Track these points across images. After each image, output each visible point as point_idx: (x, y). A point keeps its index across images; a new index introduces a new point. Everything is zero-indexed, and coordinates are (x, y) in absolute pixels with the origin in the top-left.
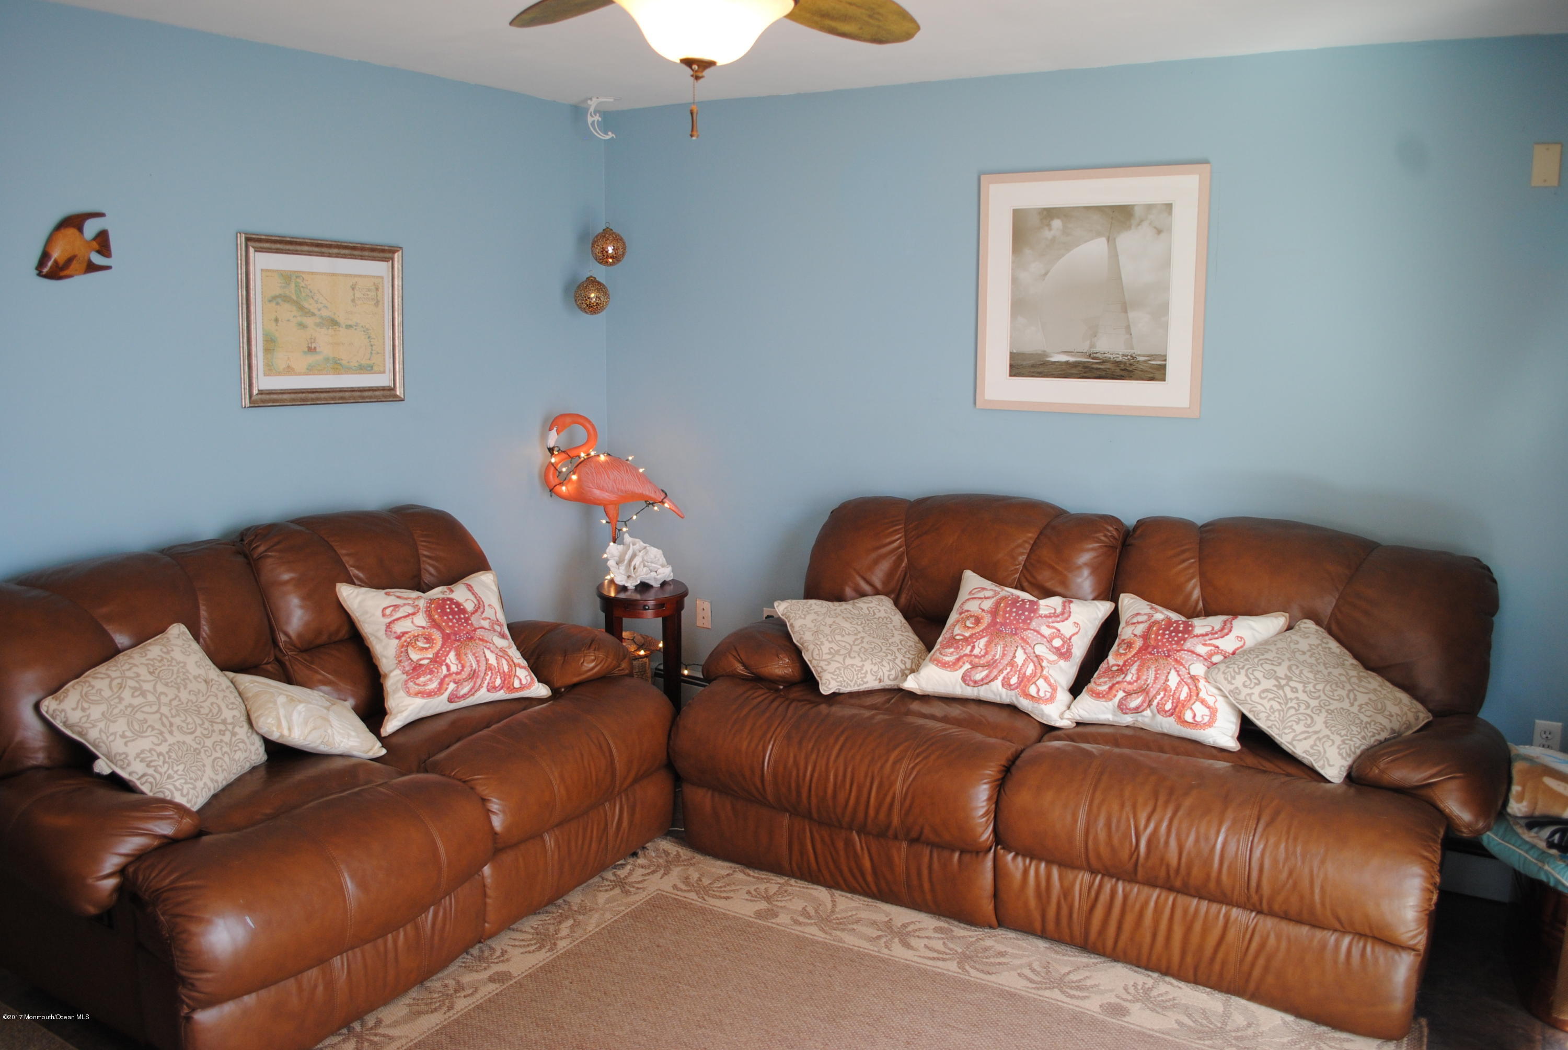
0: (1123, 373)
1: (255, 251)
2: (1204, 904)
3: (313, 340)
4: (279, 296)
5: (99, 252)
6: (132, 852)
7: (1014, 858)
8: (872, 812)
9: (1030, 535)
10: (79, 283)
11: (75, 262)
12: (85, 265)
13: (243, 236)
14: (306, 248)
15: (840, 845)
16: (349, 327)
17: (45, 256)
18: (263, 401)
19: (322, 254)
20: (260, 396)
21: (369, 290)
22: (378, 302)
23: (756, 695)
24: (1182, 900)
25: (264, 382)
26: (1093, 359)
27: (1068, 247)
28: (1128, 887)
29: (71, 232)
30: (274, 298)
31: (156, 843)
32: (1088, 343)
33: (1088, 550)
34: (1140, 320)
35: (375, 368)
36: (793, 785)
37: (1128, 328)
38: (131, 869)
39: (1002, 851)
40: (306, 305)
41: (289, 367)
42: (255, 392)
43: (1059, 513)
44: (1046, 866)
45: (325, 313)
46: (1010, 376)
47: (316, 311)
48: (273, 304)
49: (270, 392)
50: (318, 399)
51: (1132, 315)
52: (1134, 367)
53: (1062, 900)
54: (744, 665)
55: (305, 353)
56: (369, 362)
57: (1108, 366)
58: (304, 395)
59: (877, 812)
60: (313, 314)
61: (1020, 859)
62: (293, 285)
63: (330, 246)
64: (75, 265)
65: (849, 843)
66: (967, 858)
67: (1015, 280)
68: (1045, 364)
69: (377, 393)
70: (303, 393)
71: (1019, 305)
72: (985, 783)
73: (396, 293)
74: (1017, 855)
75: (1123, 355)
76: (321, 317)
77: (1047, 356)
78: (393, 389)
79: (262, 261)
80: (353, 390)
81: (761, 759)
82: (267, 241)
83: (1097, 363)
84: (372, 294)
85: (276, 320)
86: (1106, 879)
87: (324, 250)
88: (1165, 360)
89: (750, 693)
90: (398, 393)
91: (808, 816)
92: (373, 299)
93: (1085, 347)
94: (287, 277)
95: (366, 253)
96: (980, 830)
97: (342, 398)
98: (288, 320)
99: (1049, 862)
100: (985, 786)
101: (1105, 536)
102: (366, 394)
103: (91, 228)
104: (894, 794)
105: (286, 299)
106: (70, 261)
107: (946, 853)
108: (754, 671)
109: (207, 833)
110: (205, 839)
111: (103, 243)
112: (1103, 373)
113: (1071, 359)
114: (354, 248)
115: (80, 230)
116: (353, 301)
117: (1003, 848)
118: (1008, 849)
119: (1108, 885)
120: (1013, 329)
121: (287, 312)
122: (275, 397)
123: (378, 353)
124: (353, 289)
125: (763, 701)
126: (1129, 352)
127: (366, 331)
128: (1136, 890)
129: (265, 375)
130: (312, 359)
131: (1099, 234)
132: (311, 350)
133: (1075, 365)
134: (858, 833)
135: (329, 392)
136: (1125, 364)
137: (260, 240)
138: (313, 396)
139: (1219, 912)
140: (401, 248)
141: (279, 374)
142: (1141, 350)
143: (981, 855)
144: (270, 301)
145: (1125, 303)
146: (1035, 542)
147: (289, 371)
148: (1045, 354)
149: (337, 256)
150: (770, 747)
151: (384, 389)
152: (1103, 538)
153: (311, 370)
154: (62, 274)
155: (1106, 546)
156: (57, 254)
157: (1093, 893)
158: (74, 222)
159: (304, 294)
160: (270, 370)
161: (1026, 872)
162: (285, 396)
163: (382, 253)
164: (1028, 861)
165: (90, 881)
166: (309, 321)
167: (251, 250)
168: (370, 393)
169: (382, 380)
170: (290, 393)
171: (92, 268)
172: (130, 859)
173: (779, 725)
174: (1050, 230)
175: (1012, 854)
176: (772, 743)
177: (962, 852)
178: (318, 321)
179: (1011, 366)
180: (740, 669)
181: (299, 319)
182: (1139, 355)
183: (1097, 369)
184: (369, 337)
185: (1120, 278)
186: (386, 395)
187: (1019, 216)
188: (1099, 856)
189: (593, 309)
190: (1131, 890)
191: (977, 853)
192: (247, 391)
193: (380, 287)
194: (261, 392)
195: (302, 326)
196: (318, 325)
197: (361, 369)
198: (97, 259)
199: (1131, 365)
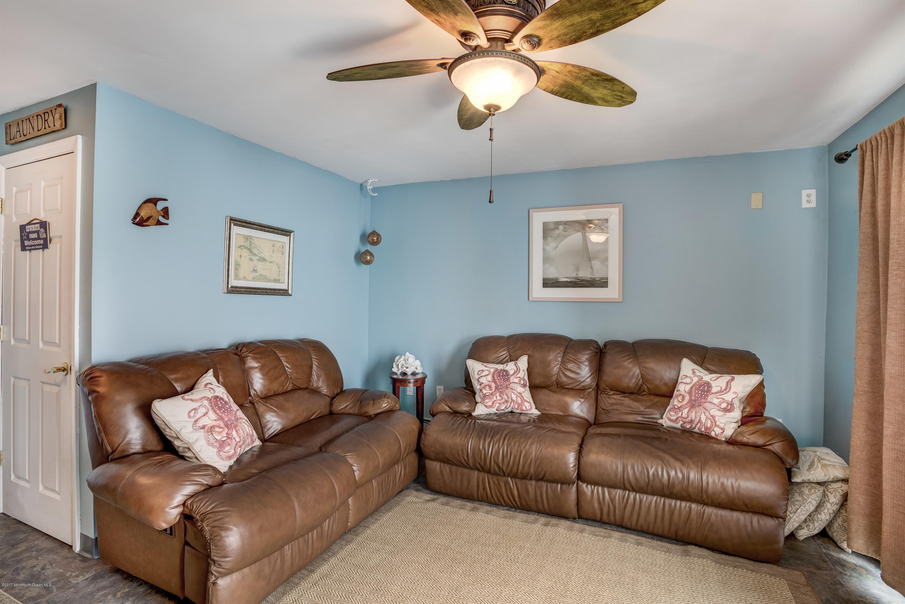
0: (590, 285)
1: (234, 225)
2: (678, 503)
3: (256, 266)
4: (242, 246)
5: (163, 216)
6: (189, 494)
7: (587, 486)
8: (520, 467)
9: (562, 349)
10: (152, 230)
11: (151, 219)
12: (156, 221)
13: (229, 217)
14: (255, 226)
15: (502, 485)
16: (271, 262)
17: (137, 214)
18: (233, 291)
19: (261, 230)
20: (231, 289)
21: (280, 248)
22: (283, 253)
23: (458, 419)
24: (668, 501)
25: (234, 283)
26: (577, 279)
27: (566, 237)
28: (642, 496)
29: (151, 205)
30: (240, 246)
31: (203, 488)
32: (575, 273)
33: (586, 354)
34: (596, 264)
35: (281, 281)
36: (483, 457)
37: (592, 267)
38: (189, 502)
39: (581, 483)
40: (254, 251)
41: (245, 277)
42: (230, 287)
43: (571, 340)
44: (602, 489)
45: (261, 255)
46: (543, 287)
47: (257, 254)
48: (240, 249)
49: (236, 287)
50: (256, 292)
51: (593, 262)
52: (594, 282)
53: (611, 504)
54: (449, 407)
55: (252, 272)
56: (278, 278)
57: (584, 282)
58: (250, 290)
59: (523, 467)
60: (256, 255)
61: (589, 486)
62: (248, 242)
63: (265, 227)
64: (151, 221)
65: (506, 483)
66: (564, 486)
67: (544, 250)
68: (558, 282)
69: (281, 292)
70: (250, 289)
71: (546, 259)
72: (573, 452)
73: (291, 250)
74: (588, 484)
75: (590, 278)
76: (260, 257)
77: (559, 279)
78: (288, 290)
79: (236, 230)
80: (271, 289)
81: (467, 447)
82: (239, 221)
83: (579, 281)
84: (281, 249)
85: (241, 256)
86: (631, 493)
87: (262, 228)
88: (608, 279)
89: (455, 418)
90: (289, 292)
91: (489, 472)
92: (281, 252)
93: (574, 275)
94: (247, 238)
95: (280, 232)
96: (572, 473)
97: (266, 292)
98: (246, 257)
99: (603, 486)
100: (573, 453)
101: (594, 348)
102: (276, 291)
103: (161, 205)
104: (532, 457)
105: (245, 247)
106: (149, 218)
107: (554, 485)
108: (455, 409)
109: (225, 484)
110: (225, 486)
111: (166, 212)
112: (582, 285)
113: (569, 280)
114: (275, 229)
115: (156, 205)
116: (273, 251)
117: (581, 481)
118: (583, 481)
119: (632, 495)
120: (544, 269)
121: (245, 253)
122: (238, 289)
123: (282, 275)
124: (273, 246)
125: (462, 421)
126: (592, 276)
127: (278, 265)
128: (645, 497)
129: (234, 279)
130: (255, 274)
131: (578, 231)
132: (255, 271)
133: (570, 282)
134: (511, 478)
135: (261, 289)
136: (591, 281)
137: (236, 221)
138: (254, 290)
139: (686, 505)
140: (294, 231)
141: (240, 280)
142: (597, 275)
143: (571, 486)
144: (238, 247)
145: (590, 258)
146: (565, 351)
147: (245, 278)
148: (557, 279)
149: (268, 231)
150: (471, 441)
151: (283, 290)
152: (593, 349)
153: (254, 279)
154: (145, 224)
155: (595, 352)
156: (144, 214)
157: (625, 500)
158: (154, 201)
159: (253, 246)
160: (237, 277)
161: (592, 492)
162: (242, 290)
163: (286, 233)
164: (593, 487)
165: (167, 510)
166: (255, 258)
167: (232, 224)
168: (278, 291)
169: (284, 286)
170: (244, 288)
171: (159, 223)
172: (188, 497)
173: (473, 431)
174: (558, 230)
175: (585, 484)
176: (471, 439)
177: (562, 484)
178: (258, 258)
179: (544, 284)
180: (447, 409)
181: (250, 257)
182: (597, 278)
183: (579, 284)
184: (279, 267)
185: (588, 248)
186: (284, 293)
187: (545, 225)
188: (630, 482)
189: (368, 263)
190: (643, 497)
191: (569, 484)
192: (226, 285)
193: (284, 246)
194: (232, 287)
195: (251, 259)
196: (258, 260)
197: (275, 281)
198: (162, 219)
199: (593, 281)
